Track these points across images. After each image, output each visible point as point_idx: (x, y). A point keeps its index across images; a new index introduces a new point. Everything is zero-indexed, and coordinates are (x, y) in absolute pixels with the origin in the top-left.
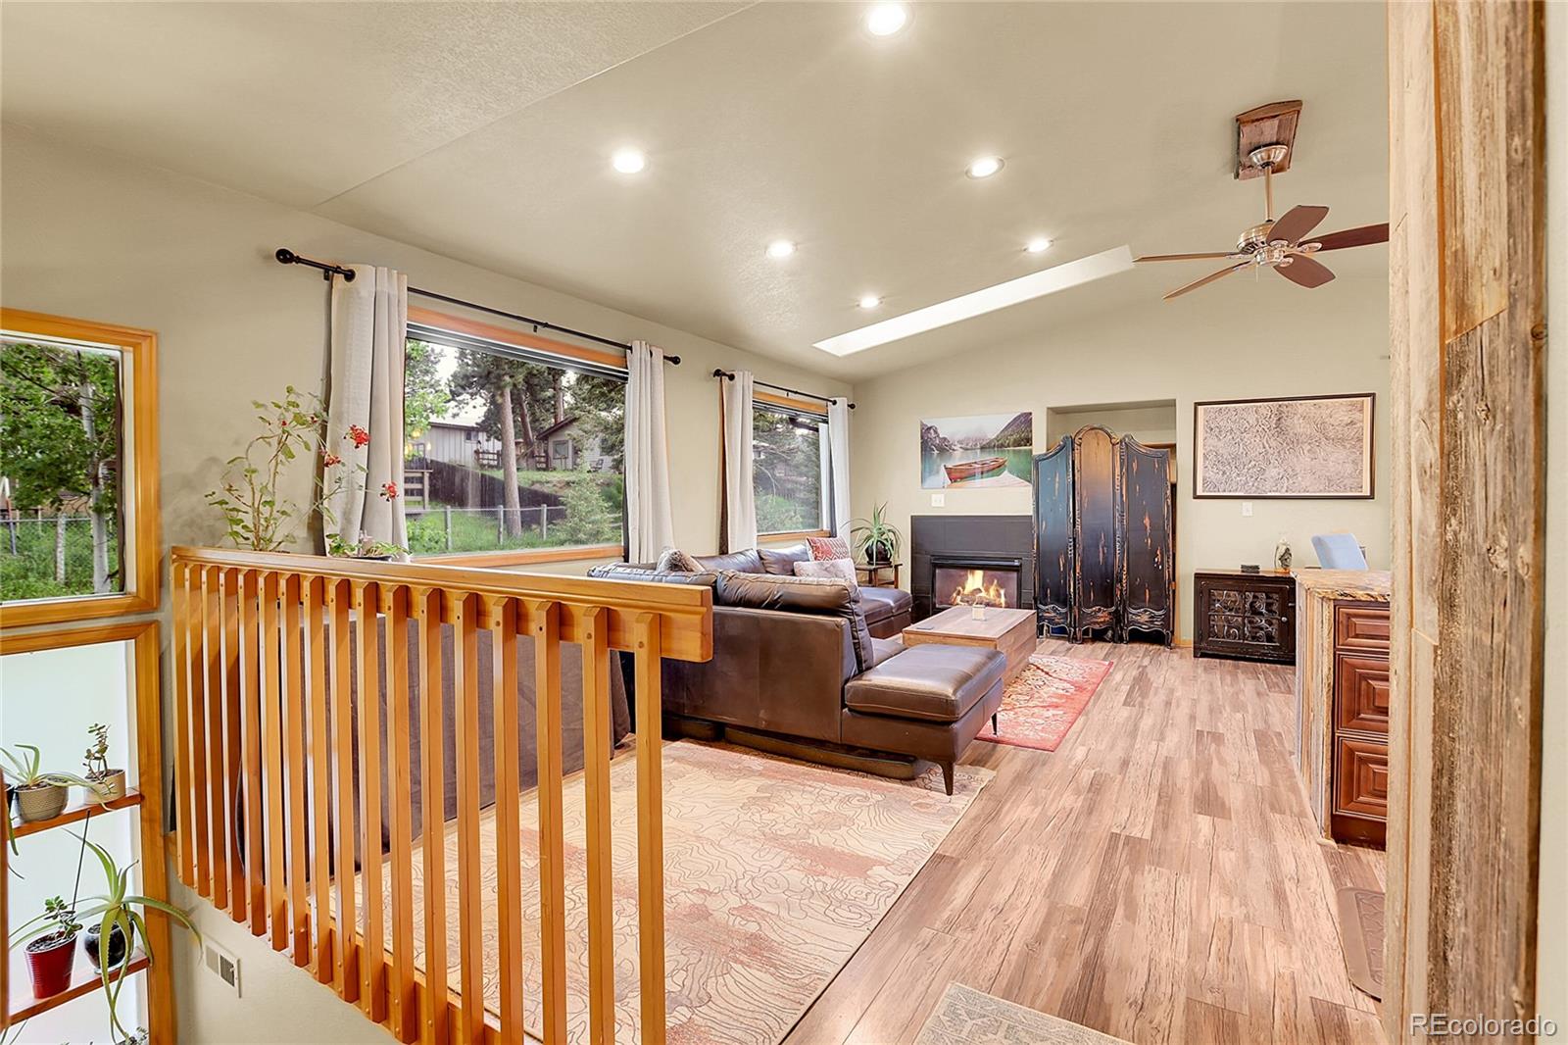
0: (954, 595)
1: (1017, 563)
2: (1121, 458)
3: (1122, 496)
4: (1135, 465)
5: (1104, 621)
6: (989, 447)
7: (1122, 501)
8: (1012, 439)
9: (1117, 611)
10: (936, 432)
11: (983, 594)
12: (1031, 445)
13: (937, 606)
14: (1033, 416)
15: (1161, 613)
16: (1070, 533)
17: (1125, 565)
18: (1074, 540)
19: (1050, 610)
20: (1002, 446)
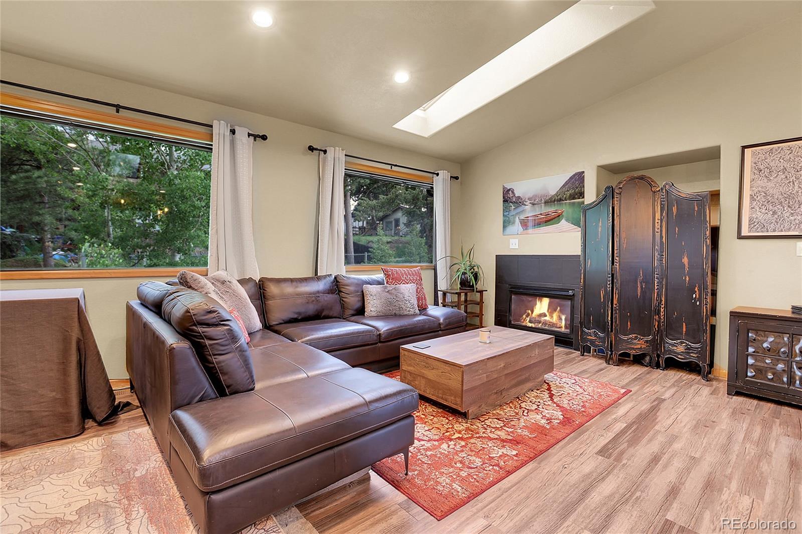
0: (524, 316)
1: (571, 293)
2: (661, 204)
3: (661, 237)
4: (675, 209)
5: (641, 348)
6: (551, 202)
7: (661, 242)
8: (568, 194)
9: (654, 340)
10: (513, 192)
11: (547, 318)
12: (583, 197)
13: (512, 322)
14: (586, 174)
15: (697, 345)
16: (609, 269)
17: (663, 299)
18: (613, 275)
19: (592, 335)
20: (561, 200)
